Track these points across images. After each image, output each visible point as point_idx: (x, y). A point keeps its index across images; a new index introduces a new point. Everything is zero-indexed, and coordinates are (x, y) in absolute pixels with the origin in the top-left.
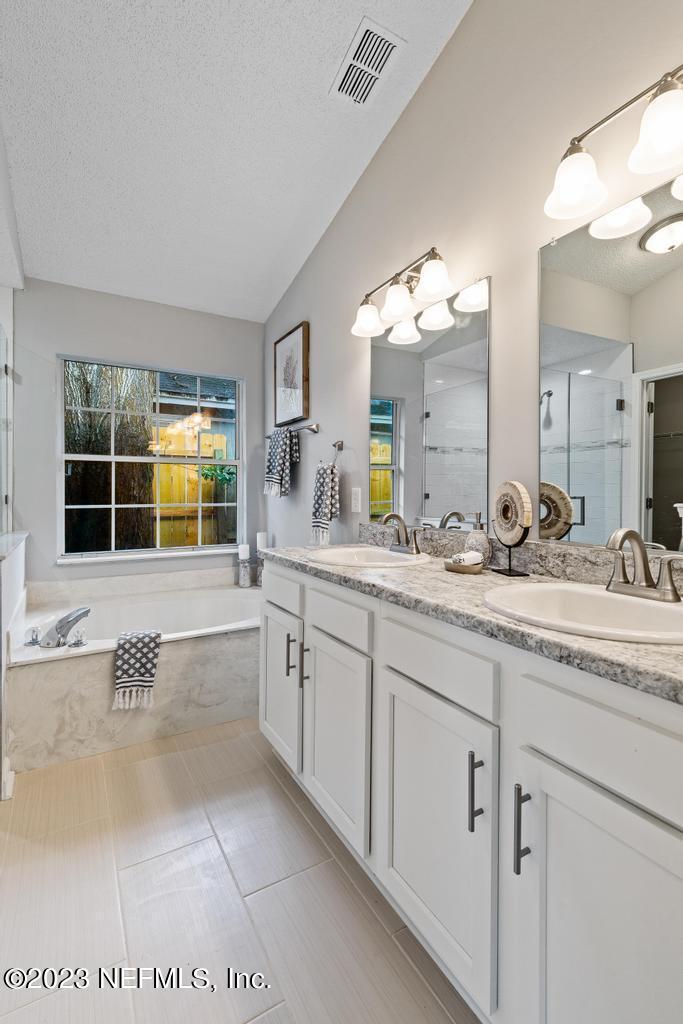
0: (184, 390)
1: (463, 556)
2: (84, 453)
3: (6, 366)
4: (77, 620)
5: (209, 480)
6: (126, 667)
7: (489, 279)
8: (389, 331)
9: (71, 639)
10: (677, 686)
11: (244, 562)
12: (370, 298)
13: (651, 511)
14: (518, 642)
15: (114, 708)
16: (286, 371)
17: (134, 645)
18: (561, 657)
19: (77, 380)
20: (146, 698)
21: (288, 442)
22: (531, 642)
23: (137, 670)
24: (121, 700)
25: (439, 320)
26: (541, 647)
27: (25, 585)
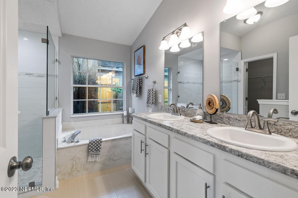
0: (107, 65)
1: (196, 117)
2: (79, 84)
3: (57, 59)
4: (77, 134)
5: (114, 92)
6: (92, 149)
7: (203, 33)
8: (170, 48)
9: (76, 140)
10: (285, 169)
11: (125, 116)
12: (165, 38)
13: (247, 101)
14: (222, 149)
15: (88, 161)
16: (138, 60)
17: (94, 142)
18: (239, 155)
19: (77, 63)
20: (97, 158)
21: (139, 81)
22: (227, 149)
23: (95, 150)
24: (90, 159)
25: (186, 45)
26: (231, 151)
27: (62, 123)
